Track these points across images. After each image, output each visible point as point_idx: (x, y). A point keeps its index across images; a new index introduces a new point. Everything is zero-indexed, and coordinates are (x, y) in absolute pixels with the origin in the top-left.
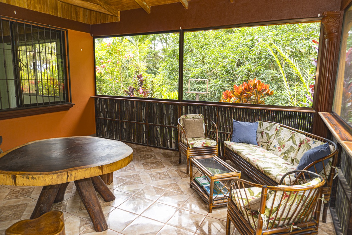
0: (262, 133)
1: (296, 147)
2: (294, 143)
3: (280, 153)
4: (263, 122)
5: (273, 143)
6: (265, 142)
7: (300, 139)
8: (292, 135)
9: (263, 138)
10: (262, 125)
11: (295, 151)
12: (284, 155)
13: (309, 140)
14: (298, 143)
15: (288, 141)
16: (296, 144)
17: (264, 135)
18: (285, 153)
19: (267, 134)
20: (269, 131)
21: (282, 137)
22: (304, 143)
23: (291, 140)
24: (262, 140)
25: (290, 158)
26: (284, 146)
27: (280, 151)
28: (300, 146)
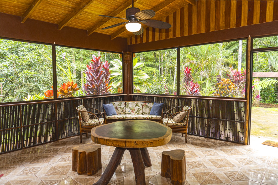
0: (116, 108)
1: (141, 108)
2: (139, 107)
3: (134, 113)
4: (115, 103)
5: (127, 110)
6: (121, 112)
7: (141, 104)
8: (136, 104)
9: (118, 110)
10: (115, 104)
11: (142, 110)
12: (136, 114)
13: (146, 104)
14: (141, 106)
15: (135, 107)
16: (140, 107)
17: (118, 108)
18: (136, 112)
19: (120, 108)
20: (121, 106)
21: (131, 107)
22: (144, 105)
23: (137, 106)
24: (118, 111)
25: (141, 113)
26: (134, 110)
27: (133, 112)
28: (142, 107)
